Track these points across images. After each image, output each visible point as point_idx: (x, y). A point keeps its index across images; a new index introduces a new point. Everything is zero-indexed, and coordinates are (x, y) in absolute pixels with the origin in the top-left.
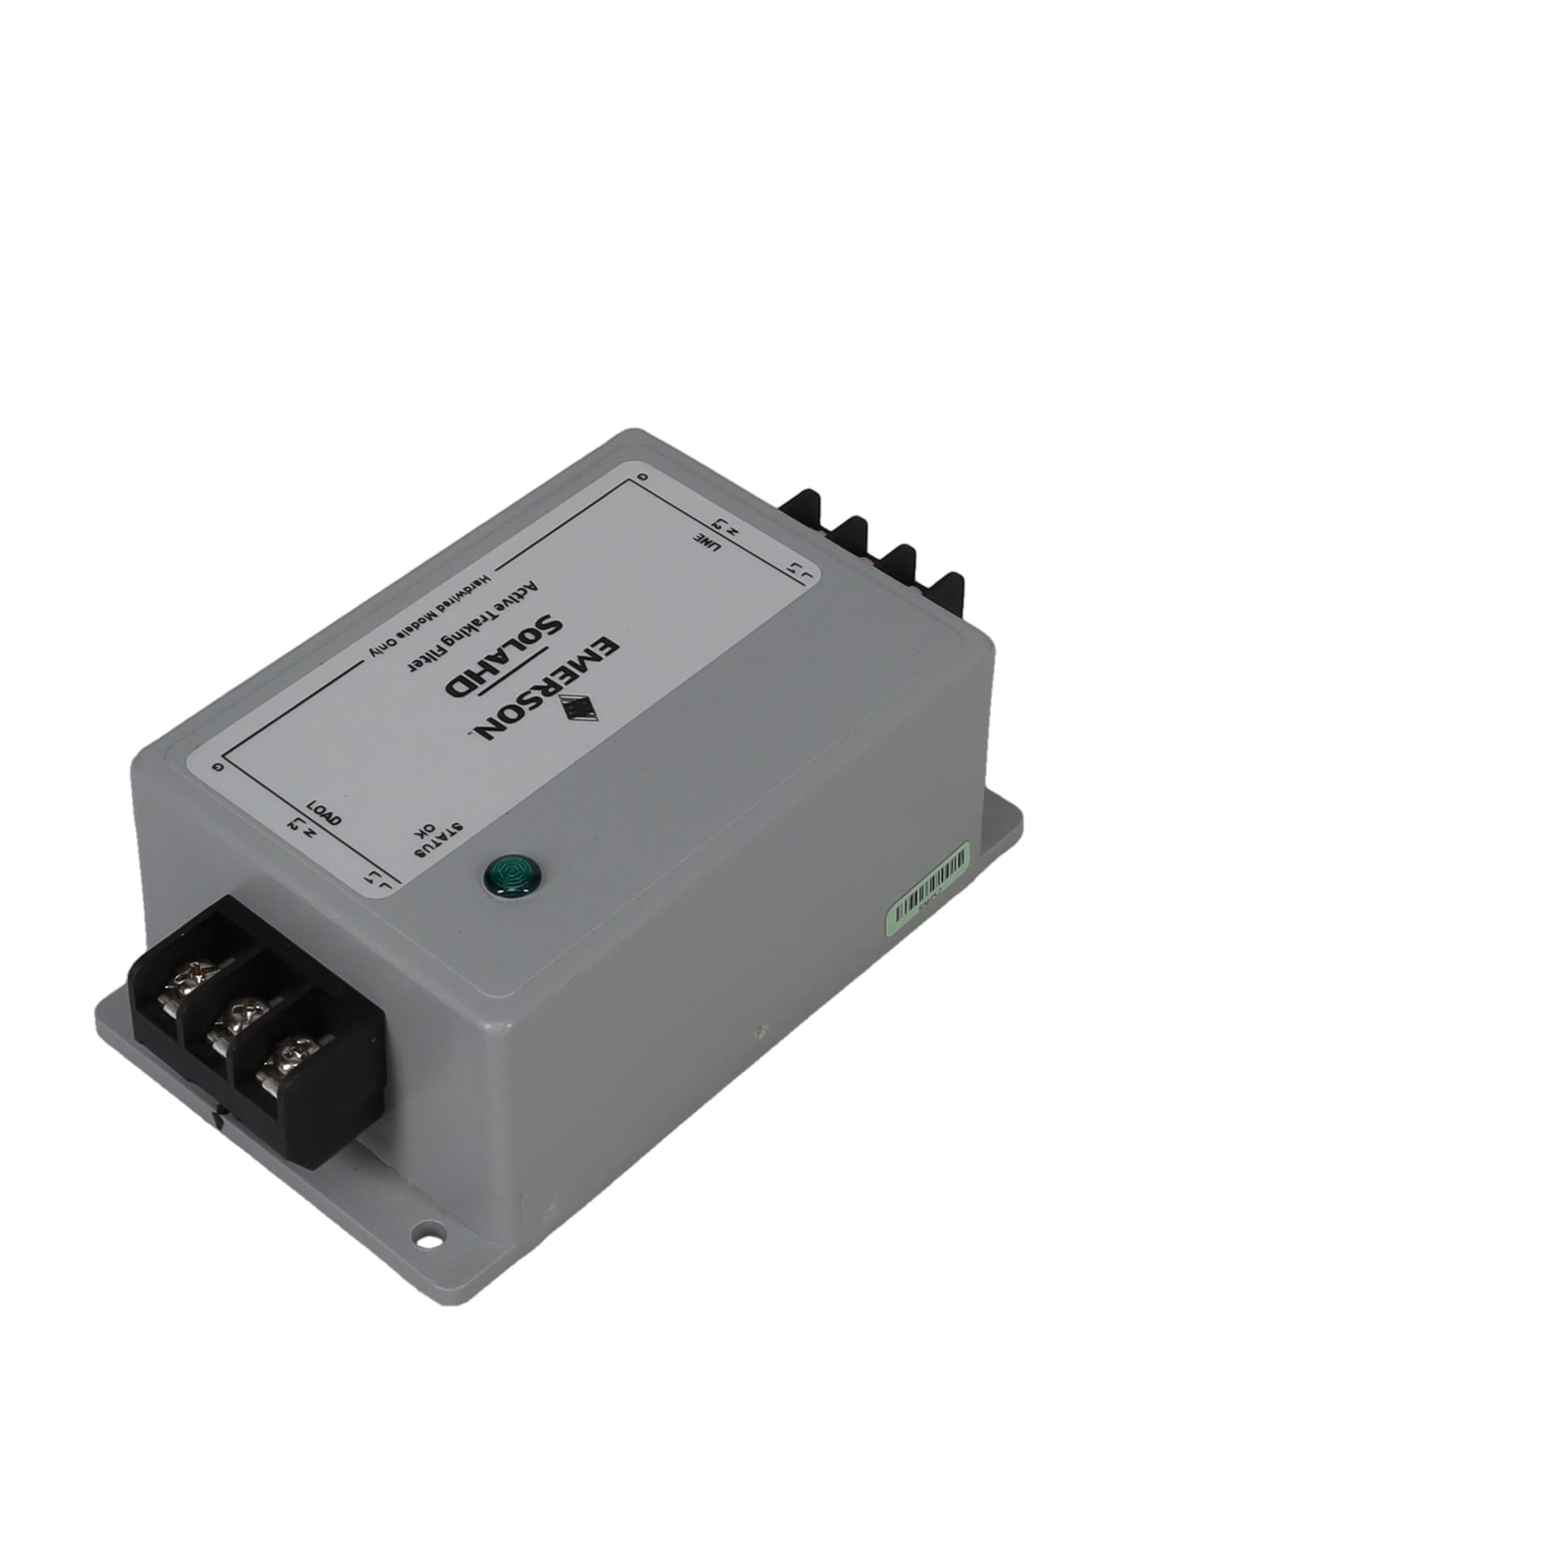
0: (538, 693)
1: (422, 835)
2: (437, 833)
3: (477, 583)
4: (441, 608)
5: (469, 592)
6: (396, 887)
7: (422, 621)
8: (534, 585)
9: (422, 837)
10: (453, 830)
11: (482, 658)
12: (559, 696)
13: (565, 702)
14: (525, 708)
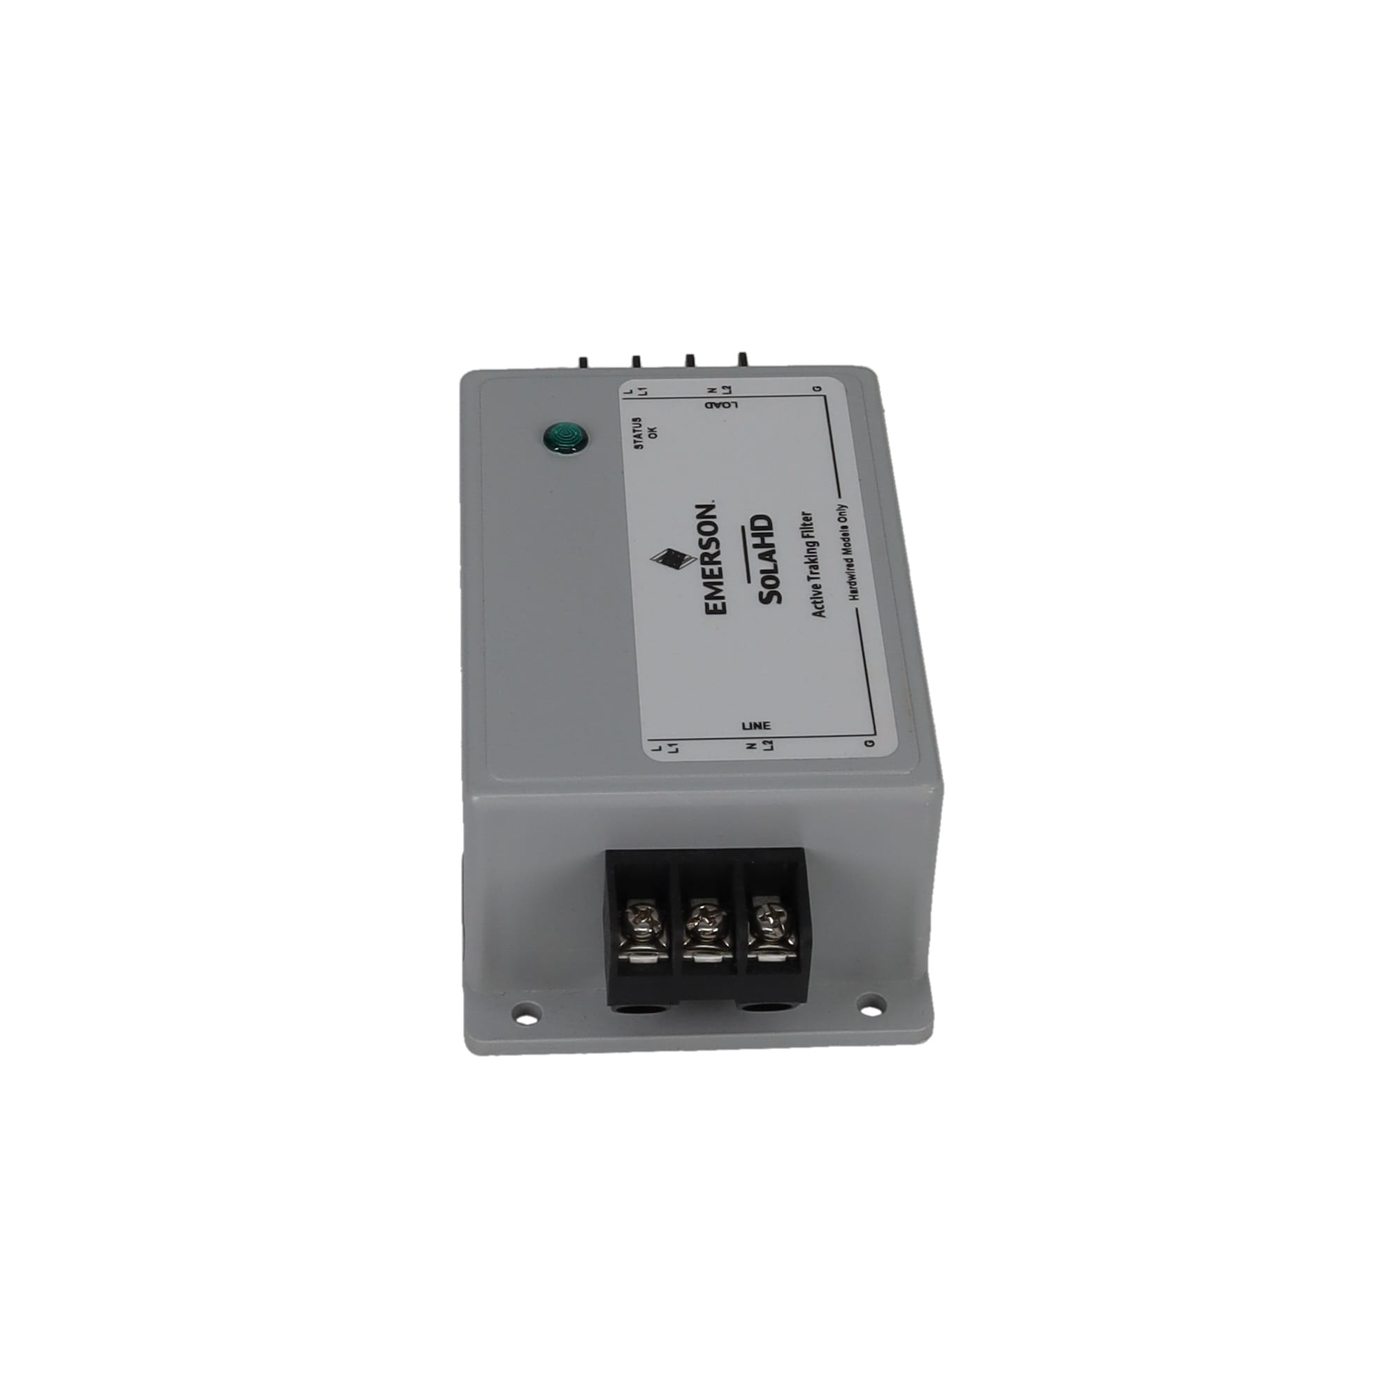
0: (711, 551)
1: (652, 430)
2: (645, 437)
3: (854, 592)
4: (849, 560)
5: (850, 583)
6: (622, 396)
7: (847, 545)
8: (819, 616)
9: (649, 429)
10: (638, 444)
11: (776, 548)
12: (696, 559)
14: (705, 539)
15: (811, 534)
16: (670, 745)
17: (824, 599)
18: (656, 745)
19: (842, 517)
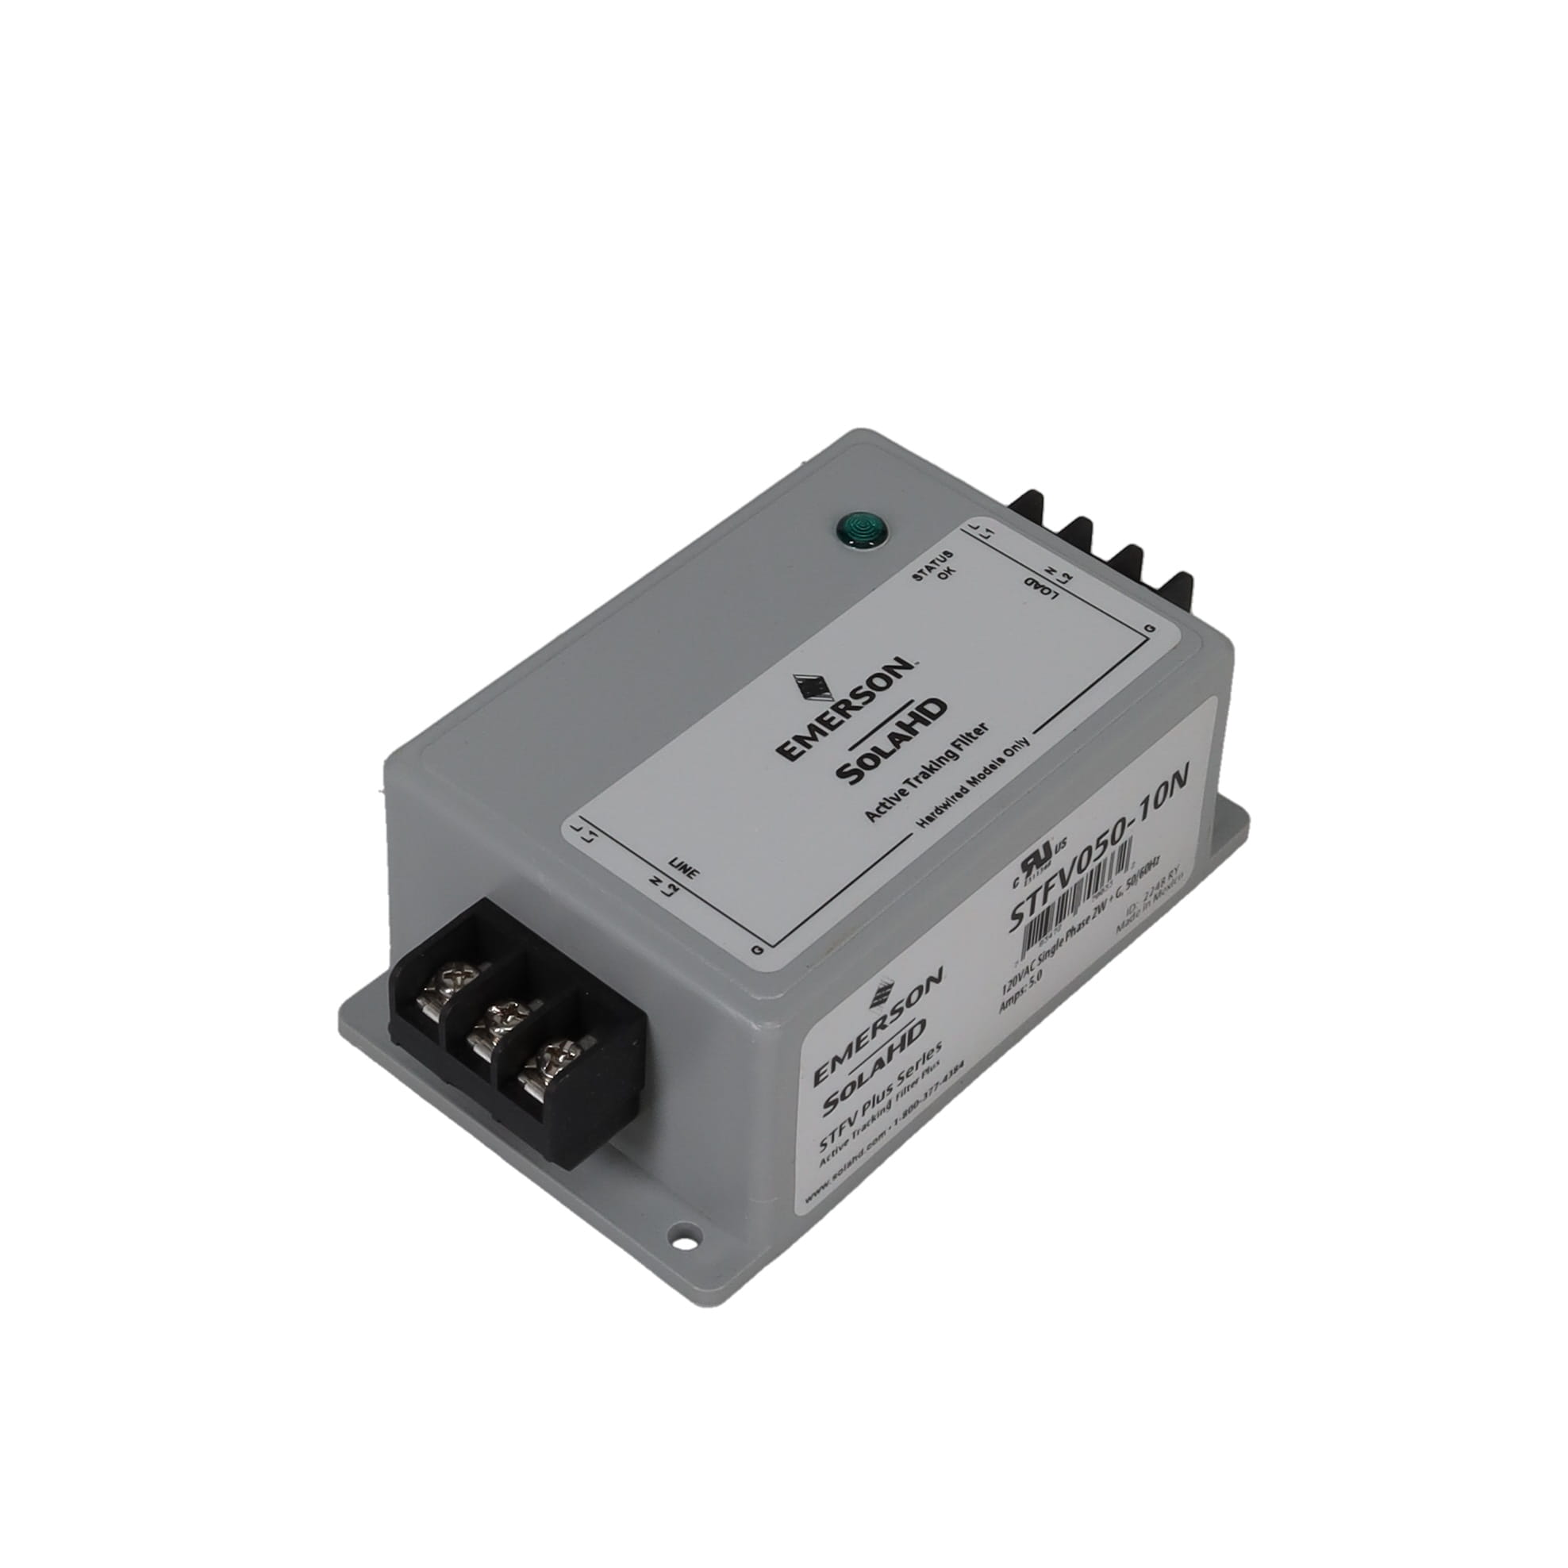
0: (855, 703)
1: (949, 571)
2: (935, 572)
3: (930, 819)
4: (964, 790)
5: (937, 809)
6: (964, 526)
7: (982, 776)
8: (870, 818)
9: (948, 568)
10: (920, 574)
11: (915, 738)
12: (833, 700)
13: (827, 693)
14: (866, 688)
15: (963, 746)
16: (591, 833)
17: (895, 807)
18: (579, 824)
19: (1011, 752)
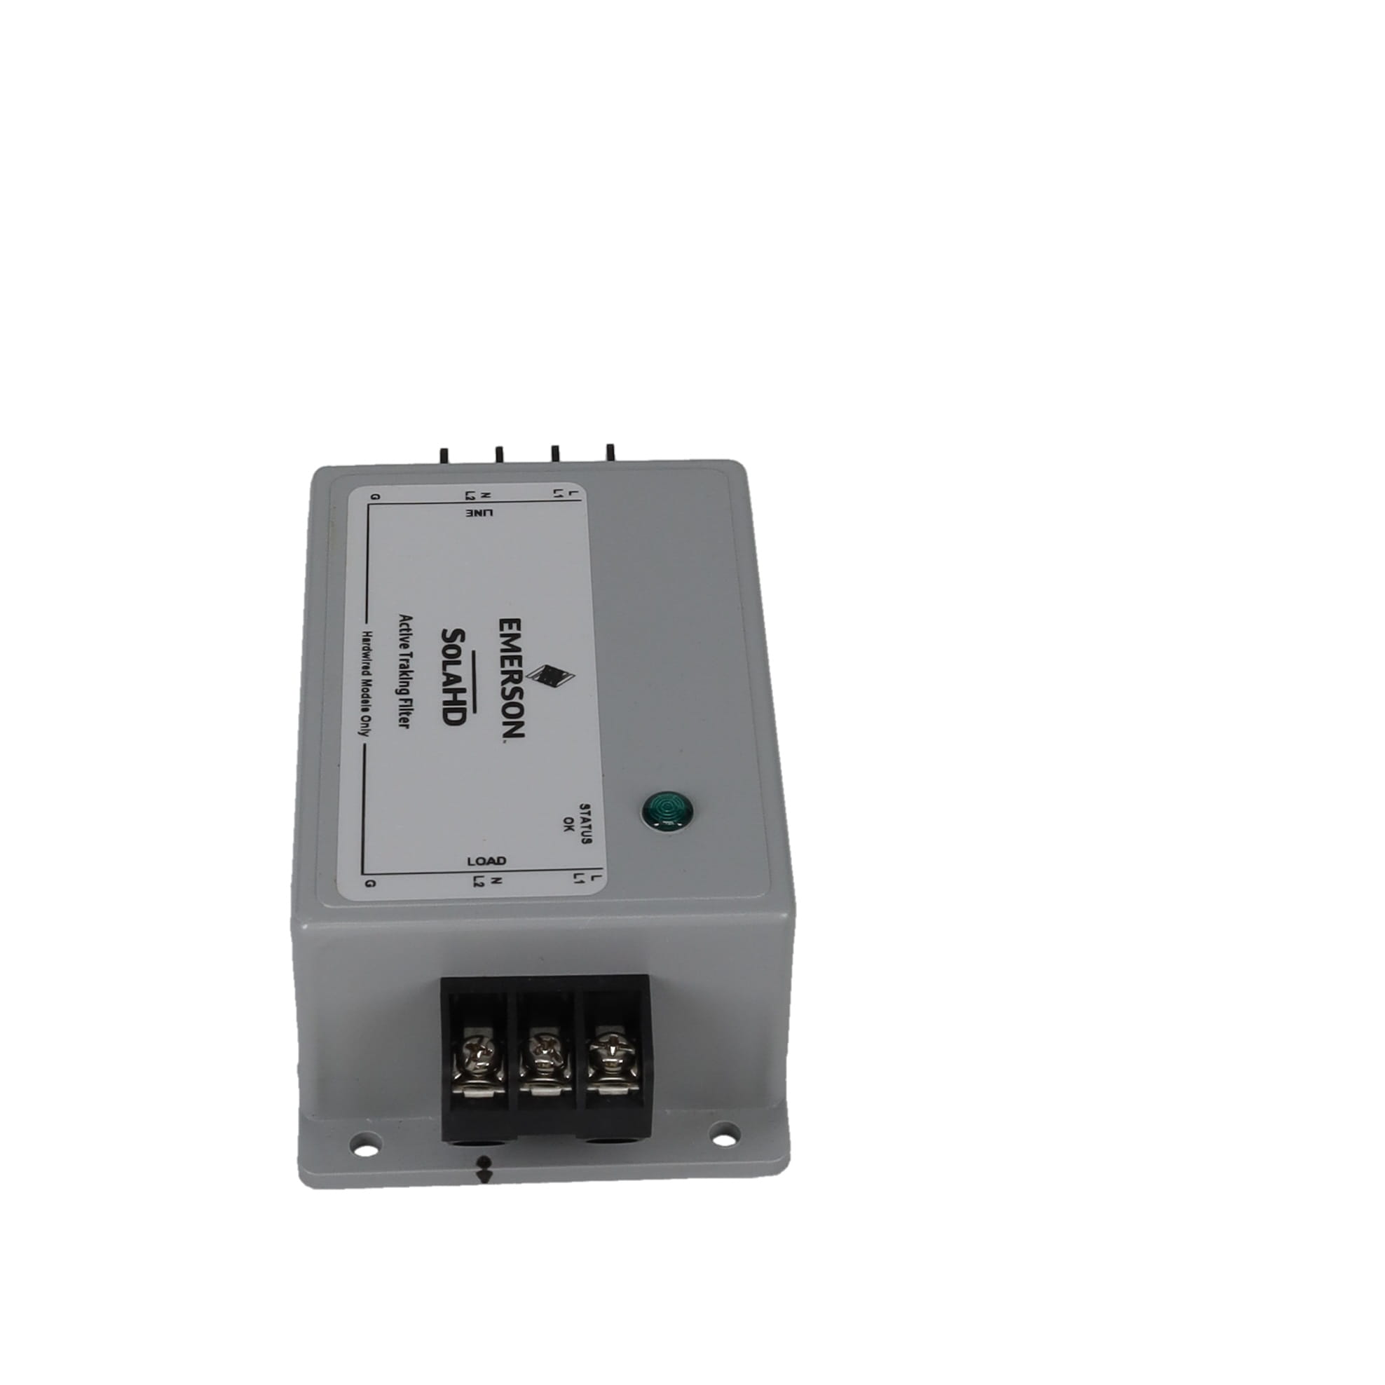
0: (511, 685)
1: (570, 828)
2: (578, 820)
3: (366, 640)
4: (366, 673)
5: (369, 649)
6: (603, 872)
7: (365, 690)
8: (406, 616)
9: (573, 830)
10: (586, 811)
11: (441, 687)
13: (537, 678)
15: (403, 703)
16: (561, 496)
17: (399, 633)
18: (574, 496)
19: (366, 721)
